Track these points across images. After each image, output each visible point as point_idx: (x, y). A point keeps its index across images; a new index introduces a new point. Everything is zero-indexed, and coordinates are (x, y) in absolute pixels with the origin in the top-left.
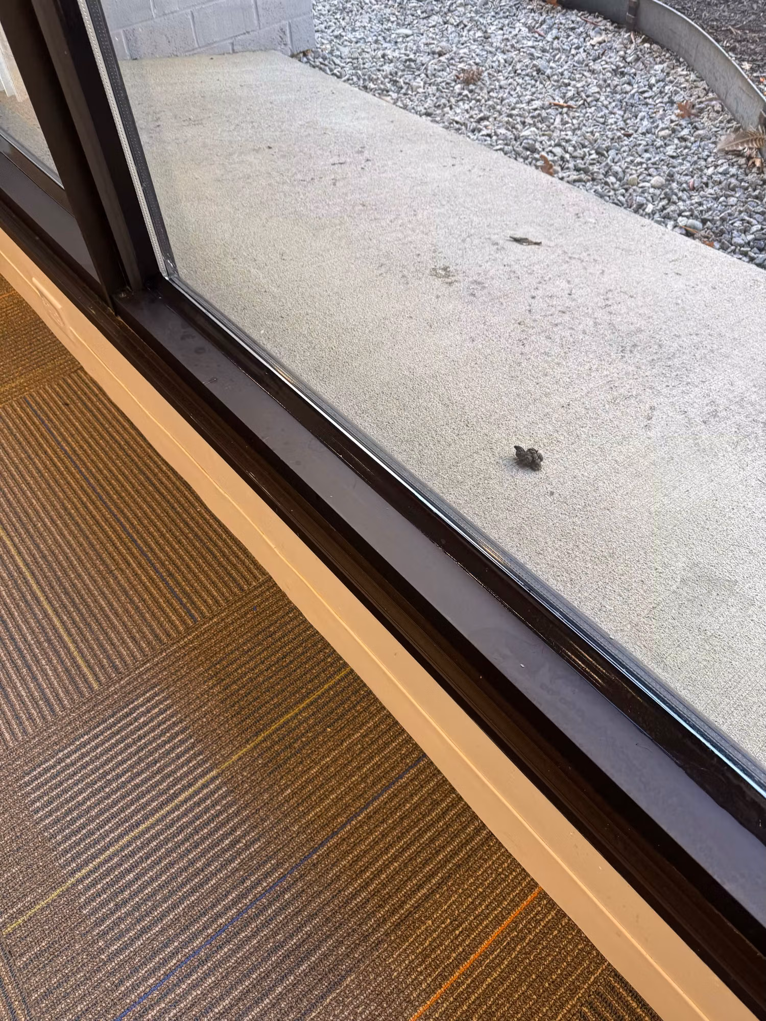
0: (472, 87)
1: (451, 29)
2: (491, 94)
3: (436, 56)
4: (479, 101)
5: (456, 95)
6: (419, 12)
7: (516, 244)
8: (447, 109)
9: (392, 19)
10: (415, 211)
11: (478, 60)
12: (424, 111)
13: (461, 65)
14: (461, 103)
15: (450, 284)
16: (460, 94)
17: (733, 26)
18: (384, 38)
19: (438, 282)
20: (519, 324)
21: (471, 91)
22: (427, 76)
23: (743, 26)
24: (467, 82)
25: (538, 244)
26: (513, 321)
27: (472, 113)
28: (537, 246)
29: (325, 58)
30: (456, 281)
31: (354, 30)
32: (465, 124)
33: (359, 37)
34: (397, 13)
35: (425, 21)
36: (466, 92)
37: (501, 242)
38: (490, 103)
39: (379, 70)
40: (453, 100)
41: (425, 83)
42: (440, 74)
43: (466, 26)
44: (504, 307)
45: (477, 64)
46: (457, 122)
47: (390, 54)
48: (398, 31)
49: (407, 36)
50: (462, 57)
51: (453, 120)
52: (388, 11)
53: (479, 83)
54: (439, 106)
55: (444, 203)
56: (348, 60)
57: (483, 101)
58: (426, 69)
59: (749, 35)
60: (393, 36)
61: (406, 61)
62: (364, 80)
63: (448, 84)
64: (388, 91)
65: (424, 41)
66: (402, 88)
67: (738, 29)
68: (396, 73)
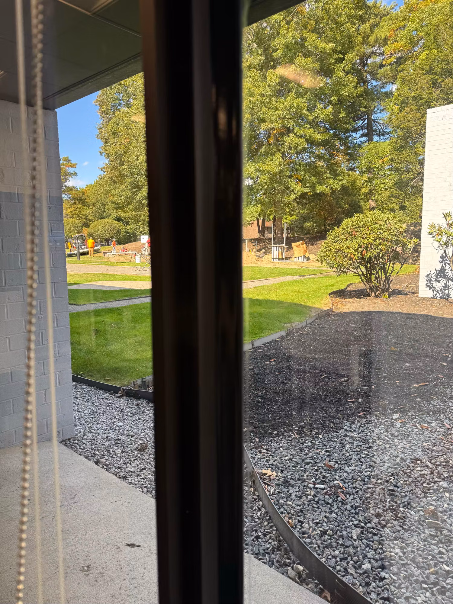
0: (142, 453)
1: (141, 422)
2: (150, 456)
3: (130, 437)
4: (144, 460)
5: (134, 457)
6: (129, 413)
7: (128, 547)
8: (128, 465)
9: (117, 417)
10: (86, 532)
11: (148, 439)
12: (118, 466)
13: (140, 442)
14: (136, 461)
15: (87, 575)
16: (136, 456)
17: (254, 420)
18: (110, 427)
19: (82, 574)
20: (112, 597)
21: (142, 455)
22: (124, 447)
23: (258, 420)
24: (141, 450)
25: (139, 546)
26: (110, 595)
27: (140, 466)
28: (138, 548)
29: (78, 440)
30: (91, 573)
31: (98, 424)
32: (134, 472)
33: (99, 427)
34: (120, 414)
35: (131, 418)
36: (139, 455)
37: (121, 547)
38: (149, 461)
39: (103, 445)
40: (132, 459)
41: (122, 451)
42: (130, 446)
43: (147, 421)
44: (109, 587)
45: (147, 440)
46: (131, 472)
47: (111, 436)
48: (118, 424)
49: (121, 426)
50: (141, 438)
51: (129, 471)
52: (116, 413)
53: (146, 450)
54: (125, 463)
55: (103, 525)
56: (90, 440)
57: (146, 460)
58: (124, 444)
59: (261, 424)
60: (115, 426)
61: (116, 440)
62: (95, 450)
63: (132, 451)
64: (104, 456)
65: (127, 429)
66: (111, 454)
67: (256, 422)
68: (110, 446)
